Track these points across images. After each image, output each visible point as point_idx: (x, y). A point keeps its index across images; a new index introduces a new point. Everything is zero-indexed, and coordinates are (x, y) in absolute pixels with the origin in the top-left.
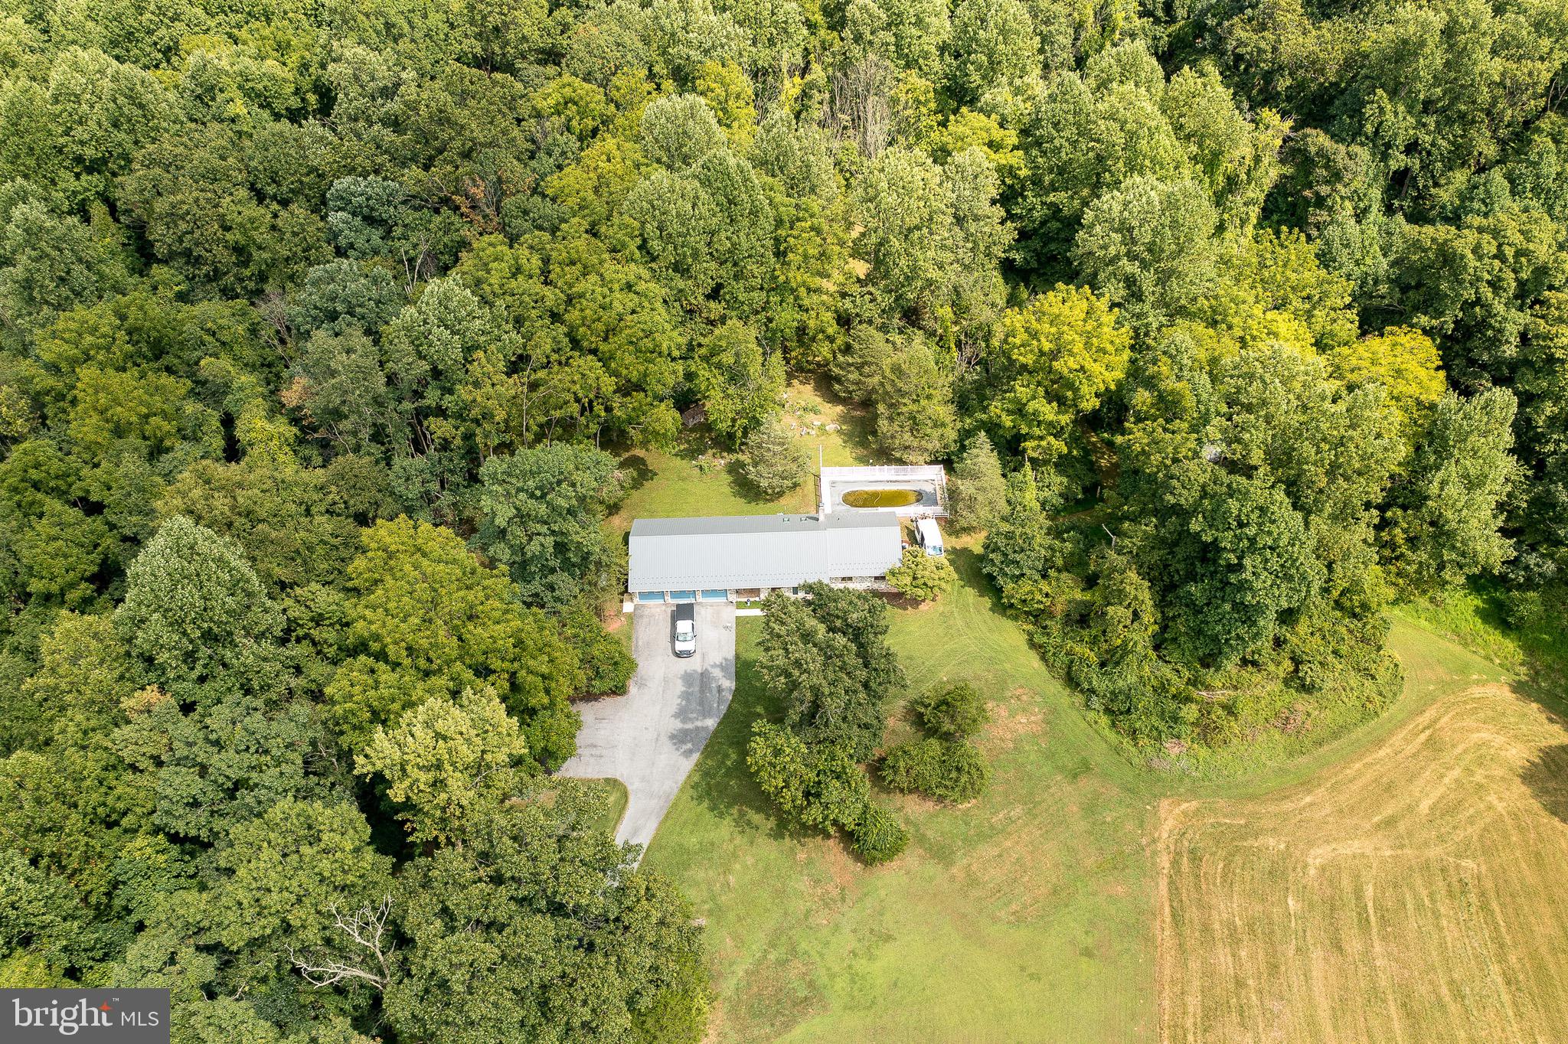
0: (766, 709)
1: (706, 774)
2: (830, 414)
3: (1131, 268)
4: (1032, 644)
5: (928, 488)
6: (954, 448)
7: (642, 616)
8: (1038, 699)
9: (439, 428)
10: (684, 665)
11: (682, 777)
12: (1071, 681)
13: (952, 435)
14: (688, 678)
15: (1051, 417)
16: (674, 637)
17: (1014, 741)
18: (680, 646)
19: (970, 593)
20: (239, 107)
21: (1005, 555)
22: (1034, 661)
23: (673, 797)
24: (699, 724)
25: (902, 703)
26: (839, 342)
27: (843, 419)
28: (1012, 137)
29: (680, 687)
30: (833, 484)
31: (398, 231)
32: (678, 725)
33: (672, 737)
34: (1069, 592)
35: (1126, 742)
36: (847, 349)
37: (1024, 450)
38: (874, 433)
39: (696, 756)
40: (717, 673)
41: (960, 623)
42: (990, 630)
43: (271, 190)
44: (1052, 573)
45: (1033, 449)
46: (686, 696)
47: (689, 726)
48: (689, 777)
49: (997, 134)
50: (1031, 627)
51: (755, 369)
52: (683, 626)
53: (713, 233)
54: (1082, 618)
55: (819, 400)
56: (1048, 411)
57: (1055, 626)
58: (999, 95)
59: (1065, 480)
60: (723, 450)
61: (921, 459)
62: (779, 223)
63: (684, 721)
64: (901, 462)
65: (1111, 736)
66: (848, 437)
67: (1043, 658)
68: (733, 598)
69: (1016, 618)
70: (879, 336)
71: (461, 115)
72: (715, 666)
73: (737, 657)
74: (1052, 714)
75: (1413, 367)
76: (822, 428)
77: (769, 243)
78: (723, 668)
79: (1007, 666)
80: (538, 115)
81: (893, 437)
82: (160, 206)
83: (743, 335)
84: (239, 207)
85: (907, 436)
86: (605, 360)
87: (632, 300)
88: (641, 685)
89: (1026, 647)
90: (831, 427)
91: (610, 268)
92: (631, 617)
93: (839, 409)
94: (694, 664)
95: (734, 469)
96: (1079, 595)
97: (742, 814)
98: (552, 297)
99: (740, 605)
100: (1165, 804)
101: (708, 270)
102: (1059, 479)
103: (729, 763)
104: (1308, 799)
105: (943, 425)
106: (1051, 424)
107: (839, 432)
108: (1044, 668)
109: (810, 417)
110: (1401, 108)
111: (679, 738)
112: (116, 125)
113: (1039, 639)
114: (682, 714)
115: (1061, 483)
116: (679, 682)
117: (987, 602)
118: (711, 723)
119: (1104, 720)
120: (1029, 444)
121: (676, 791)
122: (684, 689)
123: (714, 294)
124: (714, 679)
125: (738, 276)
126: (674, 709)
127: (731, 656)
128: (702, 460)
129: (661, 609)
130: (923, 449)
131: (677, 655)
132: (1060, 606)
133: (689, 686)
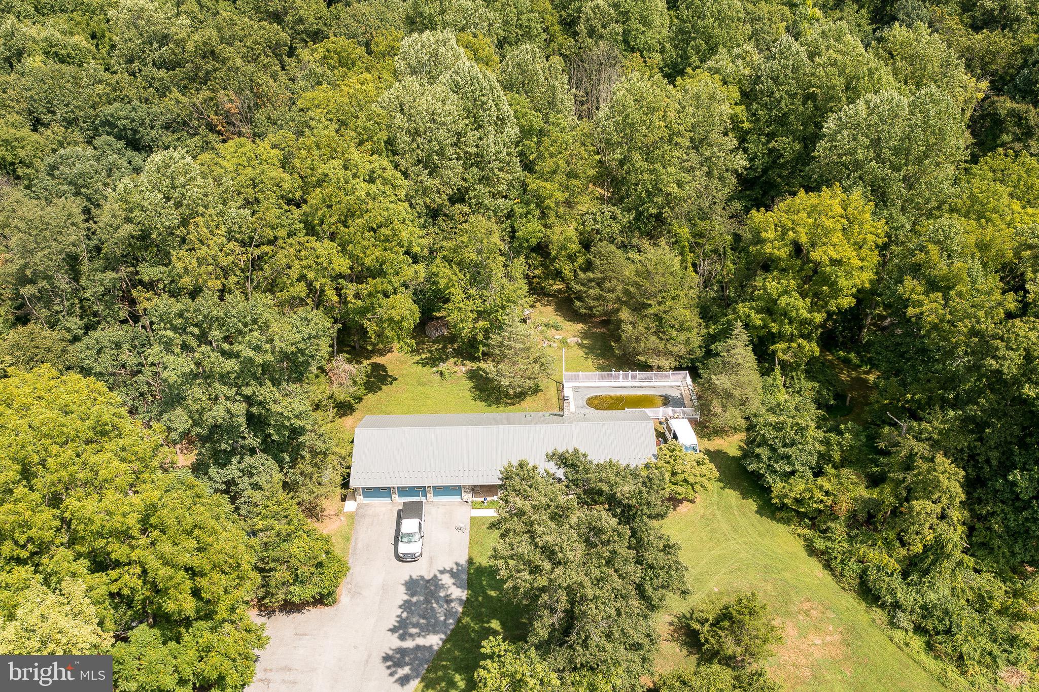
0: (503, 624)
2: (572, 331)
4: (812, 551)
5: (675, 394)
6: (699, 353)
7: (364, 516)
8: (831, 615)
13: (696, 341)
14: (412, 585)
15: (804, 314)
16: (398, 537)
17: (811, 668)
18: (403, 548)
19: (732, 496)
20: (37, 63)
21: (773, 450)
22: (815, 567)
24: (421, 642)
25: (671, 618)
26: (580, 260)
27: (585, 335)
28: (734, 94)
29: (402, 595)
30: (576, 389)
32: (394, 642)
33: (387, 658)
34: (851, 489)
36: (589, 266)
37: (774, 352)
38: (618, 339)
39: (417, 684)
40: (446, 580)
41: (725, 527)
42: (760, 534)
44: (829, 469)
45: (784, 352)
46: (408, 606)
47: (408, 644)
50: (807, 532)
51: (498, 272)
52: (409, 525)
53: (459, 134)
54: (868, 520)
55: (560, 319)
56: (801, 306)
57: (838, 528)
59: (816, 385)
60: (464, 359)
61: (664, 363)
63: (401, 638)
64: (646, 367)
65: (930, 662)
66: (590, 350)
67: (827, 566)
68: (468, 496)
69: (787, 522)
70: (619, 252)
72: (444, 572)
73: (470, 562)
76: (564, 342)
78: (453, 574)
79: (787, 575)
81: (638, 340)
83: (483, 233)
85: (653, 338)
86: (344, 243)
88: (355, 594)
89: (805, 554)
90: (572, 340)
92: (352, 516)
93: (580, 326)
94: (421, 570)
95: (473, 375)
96: (863, 492)
98: (289, 182)
99: (474, 506)
101: (453, 173)
102: (810, 385)
105: (689, 329)
106: (803, 323)
107: (581, 346)
108: (831, 579)
109: (550, 332)
111: (395, 660)
113: (820, 544)
114: (401, 628)
115: (813, 388)
116: (403, 589)
117: (752, 505)
118: (435, 641)
119: (917, 642)
120: (781, 346)
122: (406, 597)
123: (459, 197)
124: (442, 587)
125: (483, 180)
126: (392, 622)
127: (463, 561)
128: (443, 367)
129: (386, 508)
130: (668, 354)
131: (400, 558)
132: (844, 505)
133: (413, 595)
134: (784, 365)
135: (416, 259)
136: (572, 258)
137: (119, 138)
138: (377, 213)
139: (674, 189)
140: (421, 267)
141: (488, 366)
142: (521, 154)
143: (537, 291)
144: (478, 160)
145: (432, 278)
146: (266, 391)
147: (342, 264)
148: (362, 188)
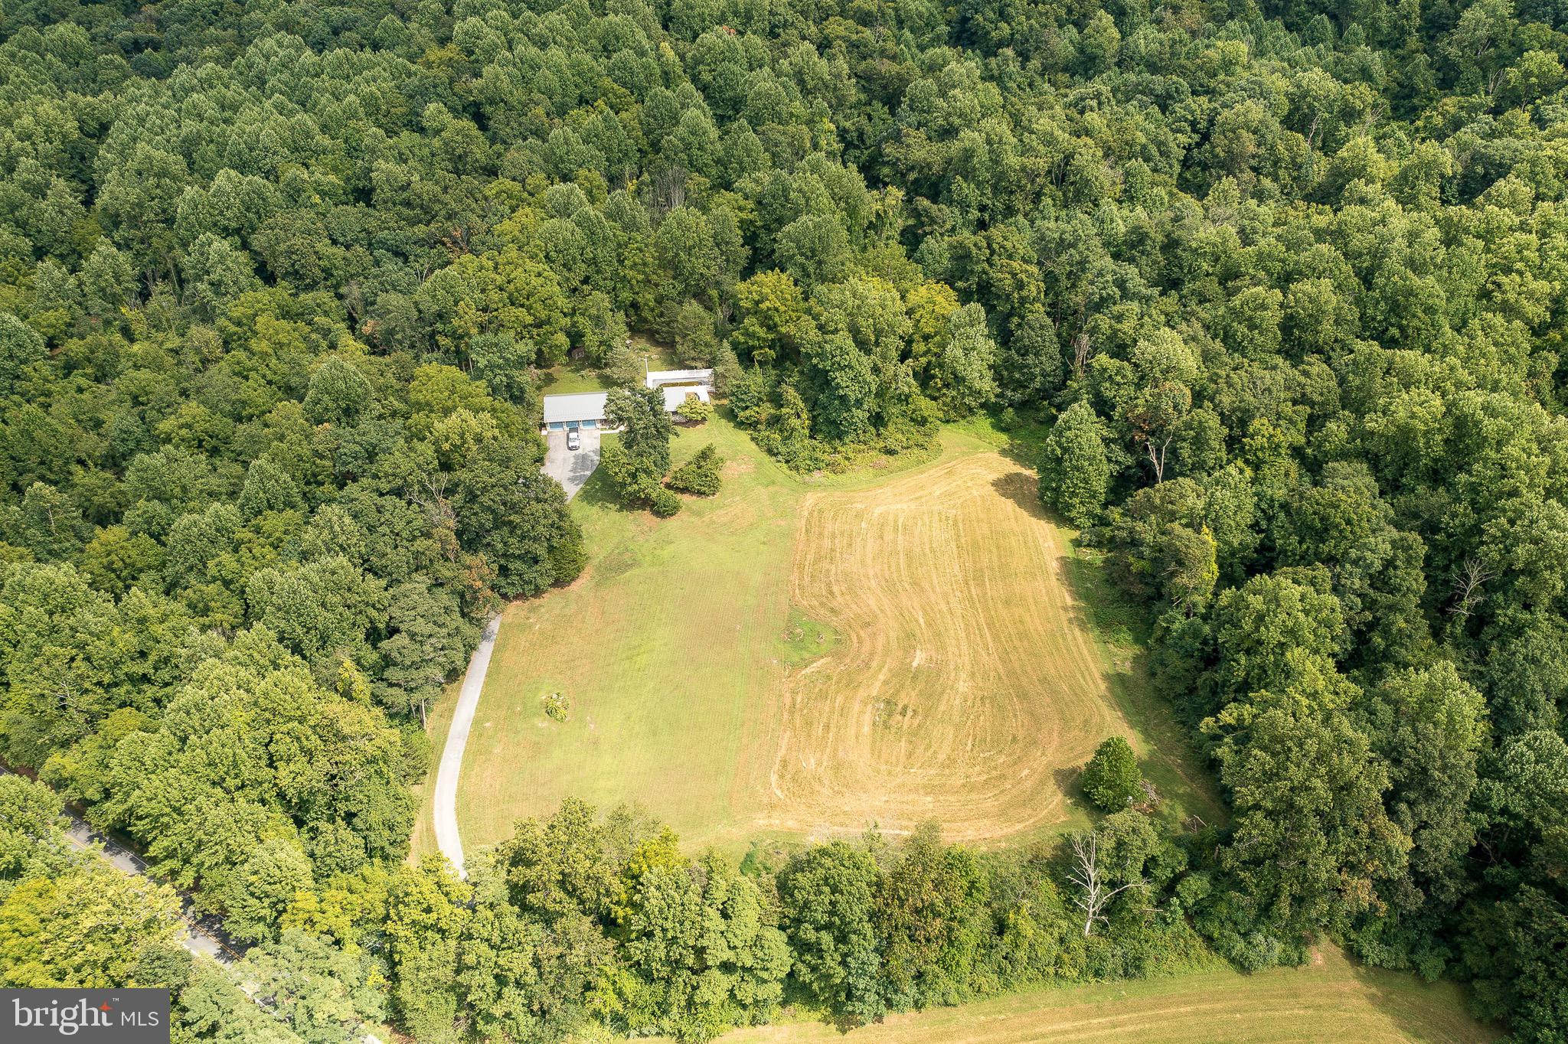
1: (586, 491)
2: (655, 352)
3: (799, 259)
4: (753, 439)
5: (702, 379)
7: (551, 434)
8: (753, 459)
9: (443, 341)
10: (573, 453)
12: (770, 452)
14: (576, 457)
15: (764, 335)
16: (568, 441)
17: (739, 475)
18: (571, 444)
19: (723, 421)
20: (316, 199)
22: (753, 445)
24: (583, 473)
26: (657, 311)
27: (661, 353)
28: (750, 204)
29: (573, 461)
30: (655, 378)
31: (412, 258)
32: (571, 474)
33: (569, 479)
34: (767, 410)
35: (794, 473)
36: (662, 315)
37: (753, 356)
38: (676, 353)
39: (581, 485)
40: (591, 454)
41: (716, 432)
42: (733, 435)
43: (341, 240)
44: (761, 403)
45: (758, 355)
46: (576, 463)
47: (579, 474)
48: (577, 493)
49: (742, 203)
50: (750, 430)
51: (609, 320)
52: (573, 435)
53: (583, 249)
54: (775, 421)
55: (648, 345)
56: (762, 332)
57: (762, 428)
58: (745, 183)
60: (594, 368)
61: (699, 364)
62: (619, 245)
63: (576, 473)
64: (692, 368)
65: (788, 472)
66: (663, 361)
68: (599, 425)
69: (744, 428)
71: (447, 198)
72: (590, 452)
73: (601, 448)
74: (759, 465)
75: (939, 299)
76: (649, 358)
77: (614, 254)
78: (594, 452)
79: (738, 448)
80: (486, 198)
81: (686, 354)
82: (283, 247)
83: (600, 300)
84: (324, 246)
85: (692, 351)
86: (529, 309)
87: (541, 280)
89: (749, 440)
90: (654, 356)
91: (529, 265)
92: (546, 435)
93: (659, 348)
94: (580, 452)
95: (599, 377)
96: (772, 411)
97: (604, 504)
98: (499, 279)
99: (602, 429)
100: (810, 494)
101: (581, 269)
103: (597, 486)
104: (880, 491)
106: (765, 340)
107: (658, 358)
108: (756, 447)
109: (642, 353)
110: (972, 186)
111: (573, 479)
112: (248, 209)
113: (755, 435)
114: (574, 470)
116: (573, 458)
117: (729, 423)
118: (588, 473)
119: (785, 466)
120: (756, 353)
122: (575, 460)
123: (586, 281)
124: (590, 456)
125: (598, 272)
127: (598, 448)
128: (583, 373)
129: (560, 433)
130: (701, 359)
131: (570, 449)
132: (764, 416)
133: (577, 459)
134: (760, 362)
135: (565, 315)
136: (653, 310)
137: (388, 250)
138: (544, 292)
139: (704, 271)
140: (568, 319)
141: (608, 371)
142: (619, 255)
143: (634, 330)
144: (594, 262)
145: (574, 324)
146: (515, 373)
147: (529, 320)
148: (535, 281)
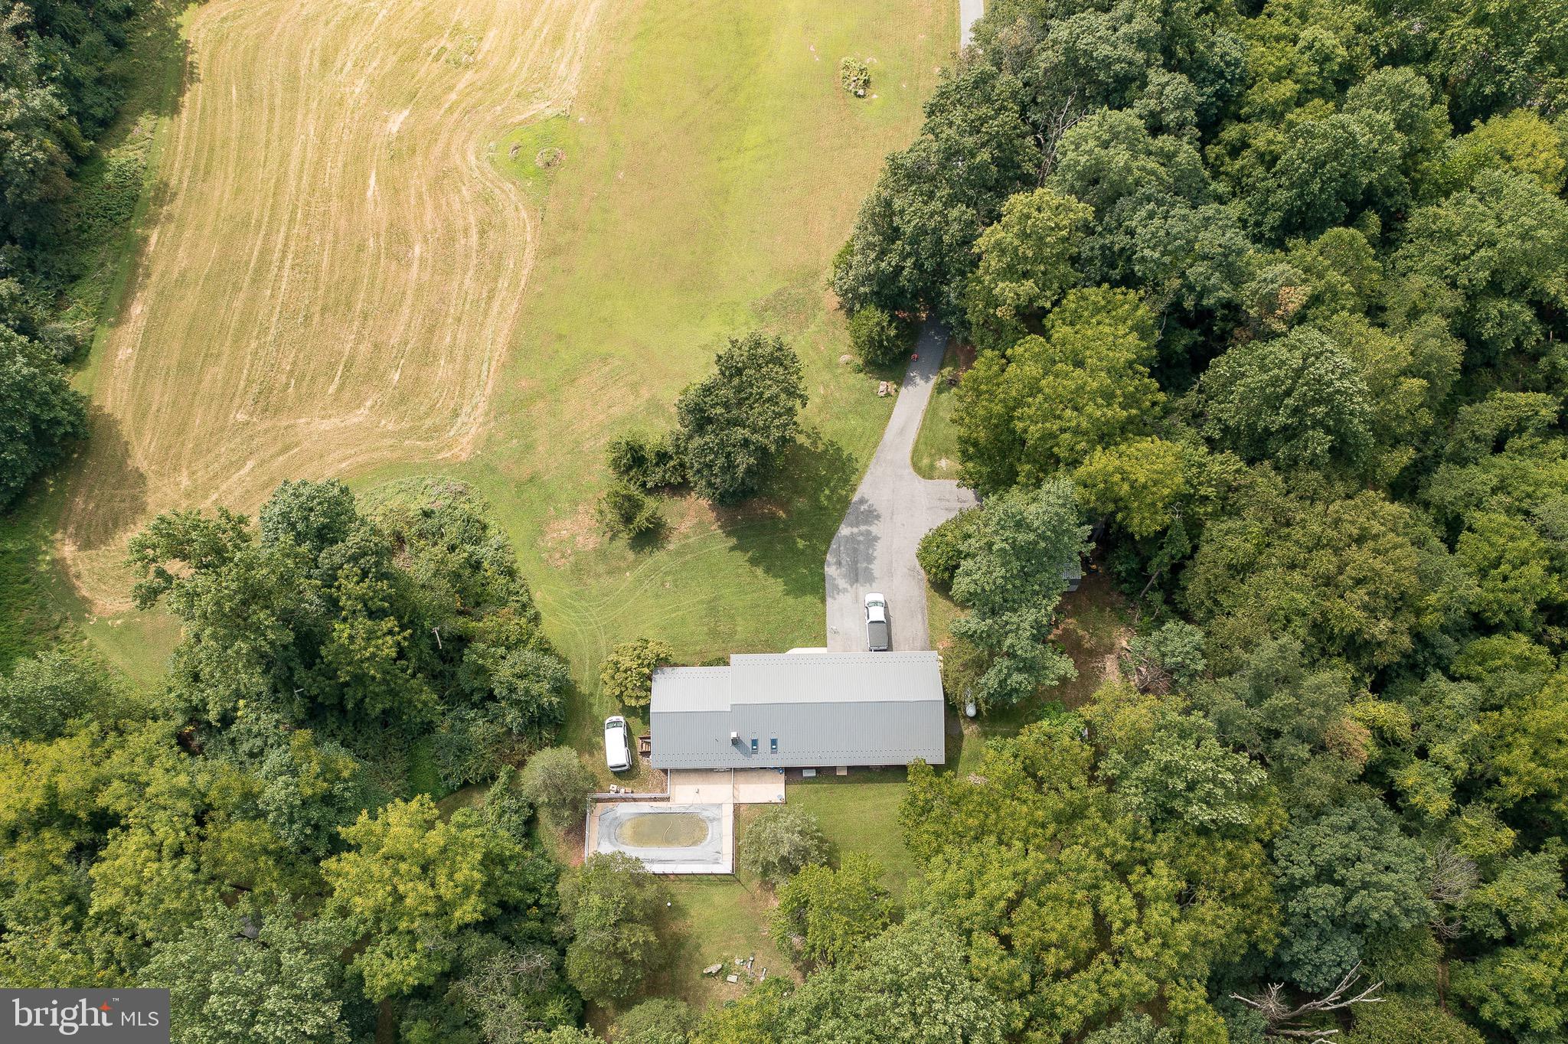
0: (795, 543)
1: (847, 481)
8: (545, 555)
11: (867, 478)
14: (869, 577)
17: (576, 512)
23: (874, 460)
24: (855, 530)
25: (671, 547)
29: (876, 568)
32: (874, 529)
33: (878, 517)
39: (855, 498)
40: (842, 583)
46: (870, 559)
47: (863, 528)
48: (861, 478)
63: (869, 533)
72: (845, 590)
78: (836, 587)
92: (933, 647)
97: (814, 443)
100: (464, 457)
103: (827, 492)
104: (344, 465)
108: (532, 591)
111: (871, 516)
116: (876, 573)
118: (845, 531)
121: (871, 466)
122: (871, 566)
124: (845, 576)
126: (879, 545)
127: (829, 600)
133: (867, 568)
